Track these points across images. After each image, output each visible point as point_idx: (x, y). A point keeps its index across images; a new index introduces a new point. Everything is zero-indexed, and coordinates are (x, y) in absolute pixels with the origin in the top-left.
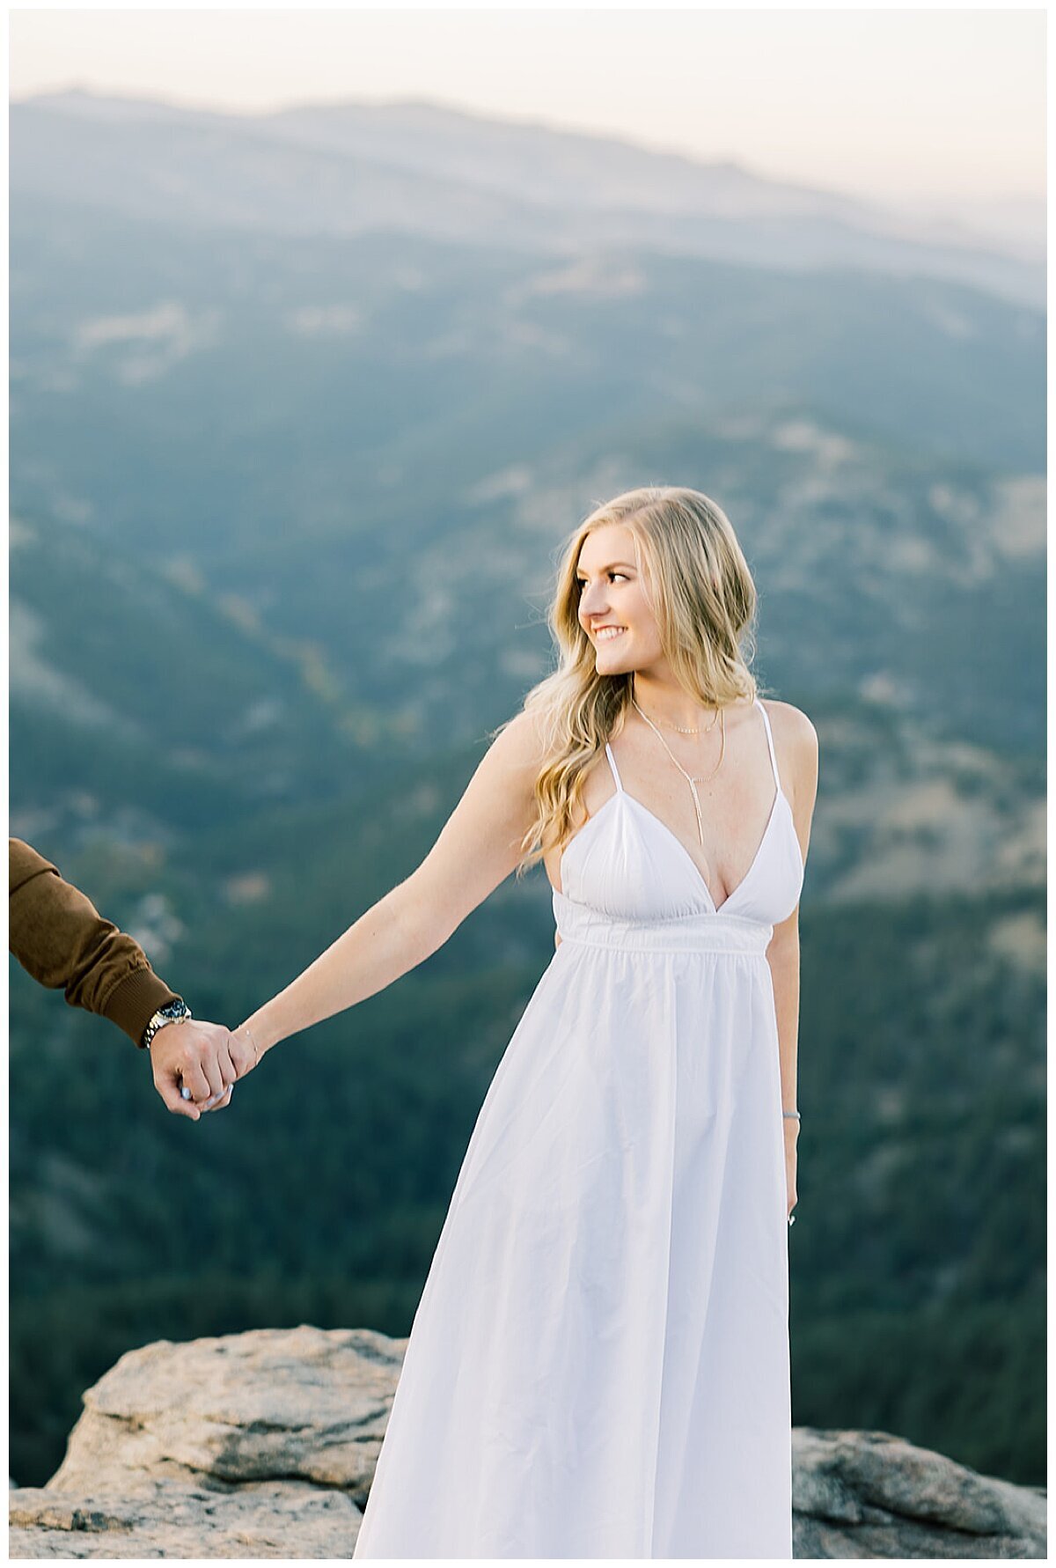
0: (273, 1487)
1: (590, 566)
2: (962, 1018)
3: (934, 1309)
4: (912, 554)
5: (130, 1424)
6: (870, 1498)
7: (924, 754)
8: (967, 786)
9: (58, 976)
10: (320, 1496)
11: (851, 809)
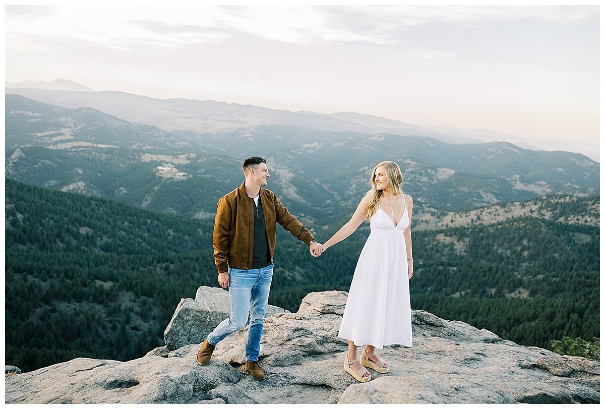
0: (330, 314)
1: (377, 173)
2: (432, 249)
3: (427, 293)
4: (425, 179)
5: (309, 304)
6: (422, 320)
7: (426, 209)
8: (433, 214)
9: (297, 235)
10: (337, 316)
11: (416, 218)
